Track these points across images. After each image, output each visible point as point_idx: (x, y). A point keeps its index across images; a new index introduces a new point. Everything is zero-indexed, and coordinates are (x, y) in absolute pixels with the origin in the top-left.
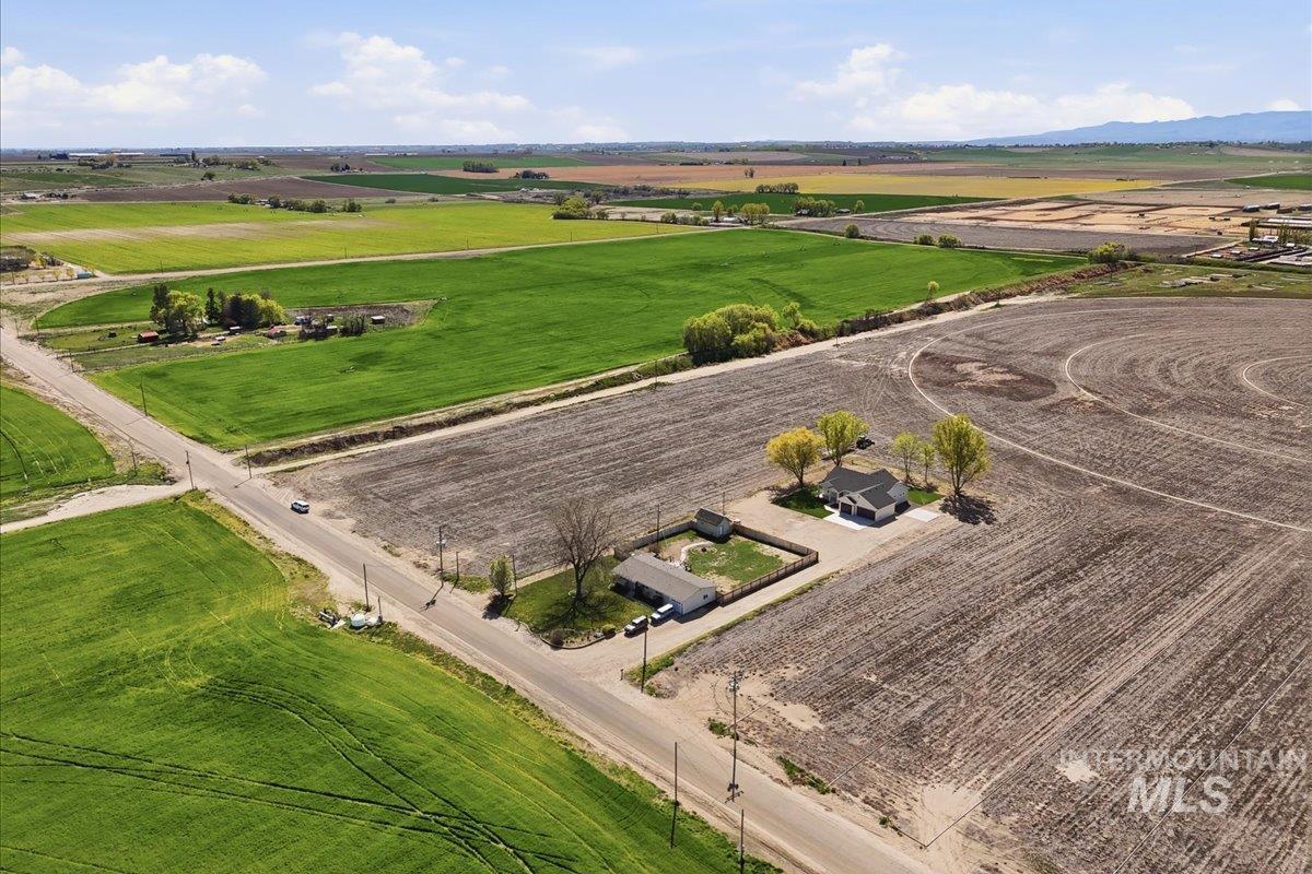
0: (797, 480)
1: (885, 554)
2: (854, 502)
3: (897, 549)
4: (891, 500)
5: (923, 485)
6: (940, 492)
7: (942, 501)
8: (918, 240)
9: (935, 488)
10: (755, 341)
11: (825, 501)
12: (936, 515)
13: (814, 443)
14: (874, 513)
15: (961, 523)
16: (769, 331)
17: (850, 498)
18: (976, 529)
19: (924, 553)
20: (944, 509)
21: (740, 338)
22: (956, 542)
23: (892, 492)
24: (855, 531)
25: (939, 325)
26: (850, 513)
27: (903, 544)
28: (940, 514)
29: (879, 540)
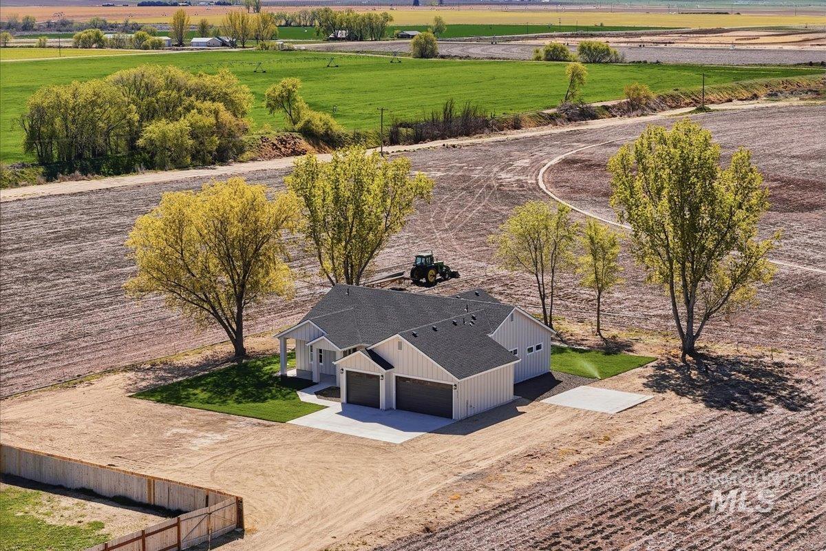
0: (230, 348)
1: (486, 498)
2: (387, 365)
3: (525, 482)
4: (501, 356)
5: (593, 340)
6: (641, 350)
7: (649, 370)
8: (543, 54)
9: (627, 346)
10: (193, 135)
11: (302, 383)
12: (637, 398)
13: (268, 213)
14: (447, 390)
15: (716, 413)
16: (226, 116)
17: (375, 356)
18: (762, 423)
19: (612, 487)
20: (658, 384)
21: (154, 130)
22: (711, 453)
23: (502, 334)
24: (387, 448)
25: (592, 131)
26: (376, 405)
27: (542, 471)
28: (649, 395)
29: (467, 464)
